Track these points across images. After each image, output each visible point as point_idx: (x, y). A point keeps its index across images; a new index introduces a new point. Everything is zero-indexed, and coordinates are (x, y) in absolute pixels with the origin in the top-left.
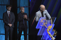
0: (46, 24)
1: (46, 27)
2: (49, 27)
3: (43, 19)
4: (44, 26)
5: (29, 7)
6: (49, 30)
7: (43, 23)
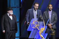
0: (38, 26)
1: (38, 29)
2: (41, 29)
3: (35, 21)
4: (36, 28)
5: (20, 7)
6: (41, 33)
7: (35, 25)
